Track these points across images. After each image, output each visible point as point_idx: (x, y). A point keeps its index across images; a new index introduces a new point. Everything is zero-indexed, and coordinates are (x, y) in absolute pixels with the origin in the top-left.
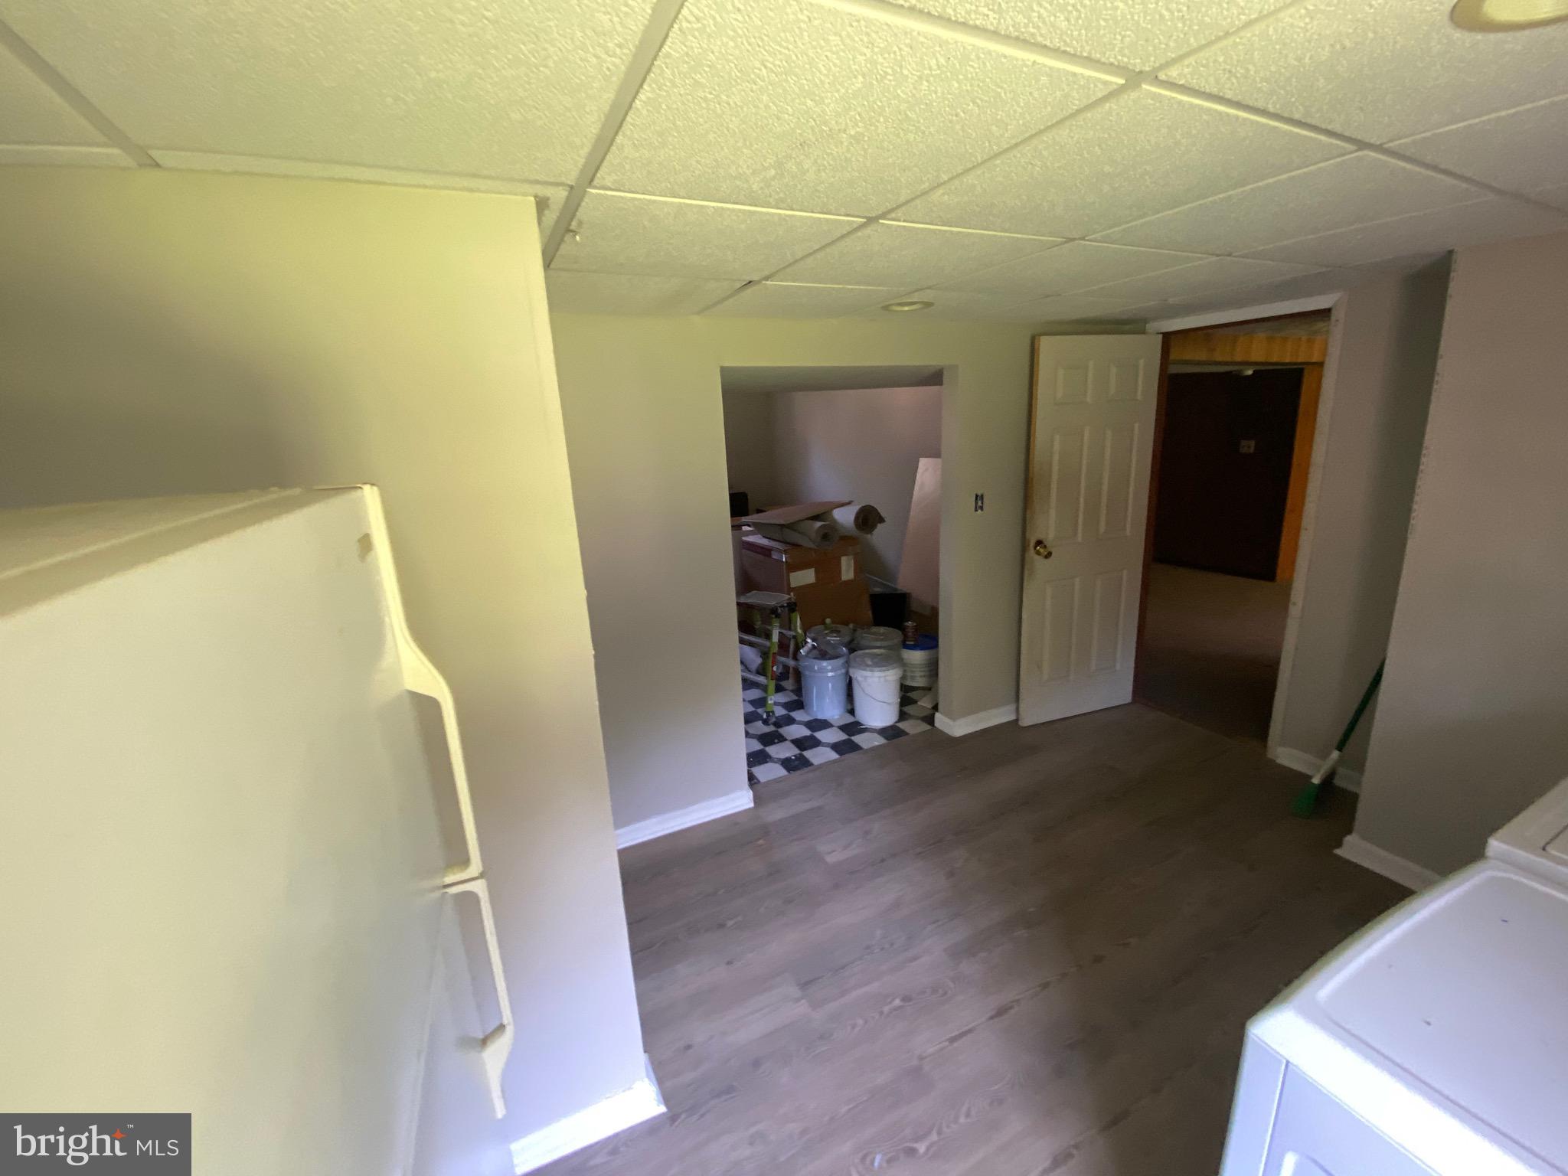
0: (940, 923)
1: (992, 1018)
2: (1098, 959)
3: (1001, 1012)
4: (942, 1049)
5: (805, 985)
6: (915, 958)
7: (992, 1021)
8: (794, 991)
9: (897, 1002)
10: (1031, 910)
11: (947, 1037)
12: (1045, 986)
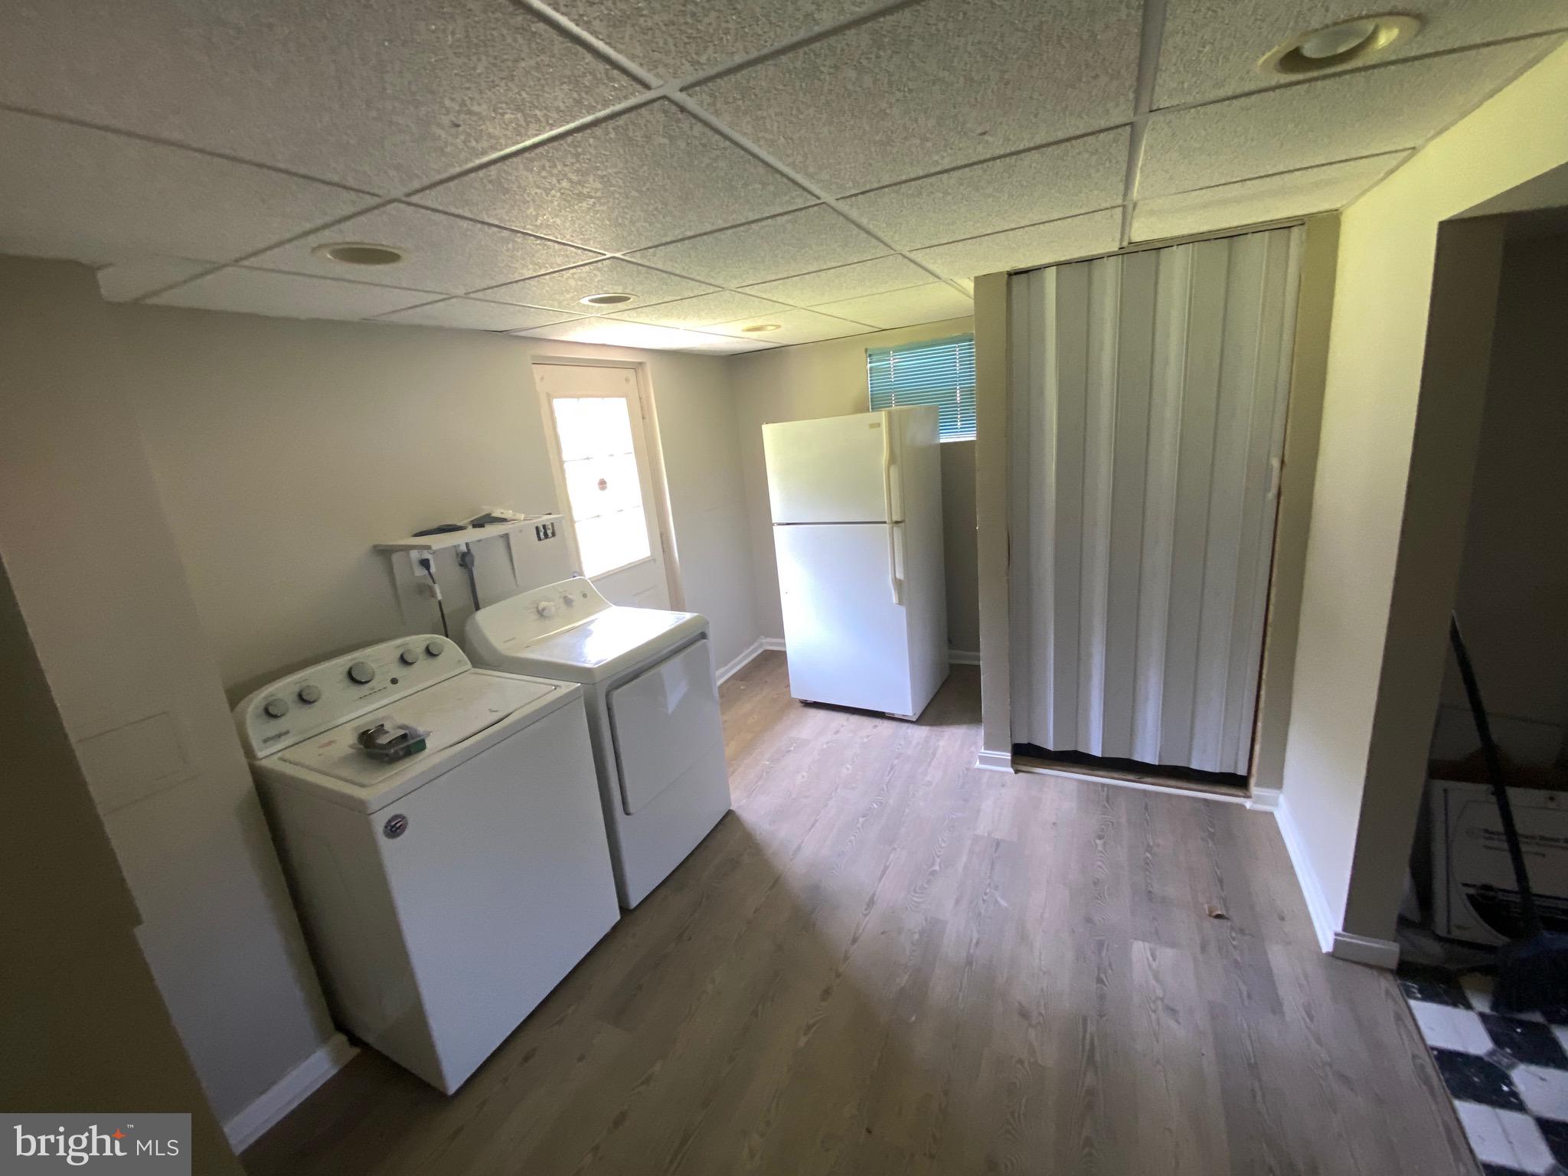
0: (973, 945)
1: (874, 895)
2: (827, 993)
3: (871, 902)
4: (887, 860)
5: (998, 843)
6: (958, 902)
7: (872, 892)
8: (998, 836)
9: (937, 868)
10: (913, 1018)
11: (891, 867)
12: (854, 941)
